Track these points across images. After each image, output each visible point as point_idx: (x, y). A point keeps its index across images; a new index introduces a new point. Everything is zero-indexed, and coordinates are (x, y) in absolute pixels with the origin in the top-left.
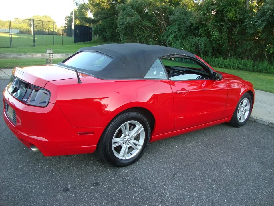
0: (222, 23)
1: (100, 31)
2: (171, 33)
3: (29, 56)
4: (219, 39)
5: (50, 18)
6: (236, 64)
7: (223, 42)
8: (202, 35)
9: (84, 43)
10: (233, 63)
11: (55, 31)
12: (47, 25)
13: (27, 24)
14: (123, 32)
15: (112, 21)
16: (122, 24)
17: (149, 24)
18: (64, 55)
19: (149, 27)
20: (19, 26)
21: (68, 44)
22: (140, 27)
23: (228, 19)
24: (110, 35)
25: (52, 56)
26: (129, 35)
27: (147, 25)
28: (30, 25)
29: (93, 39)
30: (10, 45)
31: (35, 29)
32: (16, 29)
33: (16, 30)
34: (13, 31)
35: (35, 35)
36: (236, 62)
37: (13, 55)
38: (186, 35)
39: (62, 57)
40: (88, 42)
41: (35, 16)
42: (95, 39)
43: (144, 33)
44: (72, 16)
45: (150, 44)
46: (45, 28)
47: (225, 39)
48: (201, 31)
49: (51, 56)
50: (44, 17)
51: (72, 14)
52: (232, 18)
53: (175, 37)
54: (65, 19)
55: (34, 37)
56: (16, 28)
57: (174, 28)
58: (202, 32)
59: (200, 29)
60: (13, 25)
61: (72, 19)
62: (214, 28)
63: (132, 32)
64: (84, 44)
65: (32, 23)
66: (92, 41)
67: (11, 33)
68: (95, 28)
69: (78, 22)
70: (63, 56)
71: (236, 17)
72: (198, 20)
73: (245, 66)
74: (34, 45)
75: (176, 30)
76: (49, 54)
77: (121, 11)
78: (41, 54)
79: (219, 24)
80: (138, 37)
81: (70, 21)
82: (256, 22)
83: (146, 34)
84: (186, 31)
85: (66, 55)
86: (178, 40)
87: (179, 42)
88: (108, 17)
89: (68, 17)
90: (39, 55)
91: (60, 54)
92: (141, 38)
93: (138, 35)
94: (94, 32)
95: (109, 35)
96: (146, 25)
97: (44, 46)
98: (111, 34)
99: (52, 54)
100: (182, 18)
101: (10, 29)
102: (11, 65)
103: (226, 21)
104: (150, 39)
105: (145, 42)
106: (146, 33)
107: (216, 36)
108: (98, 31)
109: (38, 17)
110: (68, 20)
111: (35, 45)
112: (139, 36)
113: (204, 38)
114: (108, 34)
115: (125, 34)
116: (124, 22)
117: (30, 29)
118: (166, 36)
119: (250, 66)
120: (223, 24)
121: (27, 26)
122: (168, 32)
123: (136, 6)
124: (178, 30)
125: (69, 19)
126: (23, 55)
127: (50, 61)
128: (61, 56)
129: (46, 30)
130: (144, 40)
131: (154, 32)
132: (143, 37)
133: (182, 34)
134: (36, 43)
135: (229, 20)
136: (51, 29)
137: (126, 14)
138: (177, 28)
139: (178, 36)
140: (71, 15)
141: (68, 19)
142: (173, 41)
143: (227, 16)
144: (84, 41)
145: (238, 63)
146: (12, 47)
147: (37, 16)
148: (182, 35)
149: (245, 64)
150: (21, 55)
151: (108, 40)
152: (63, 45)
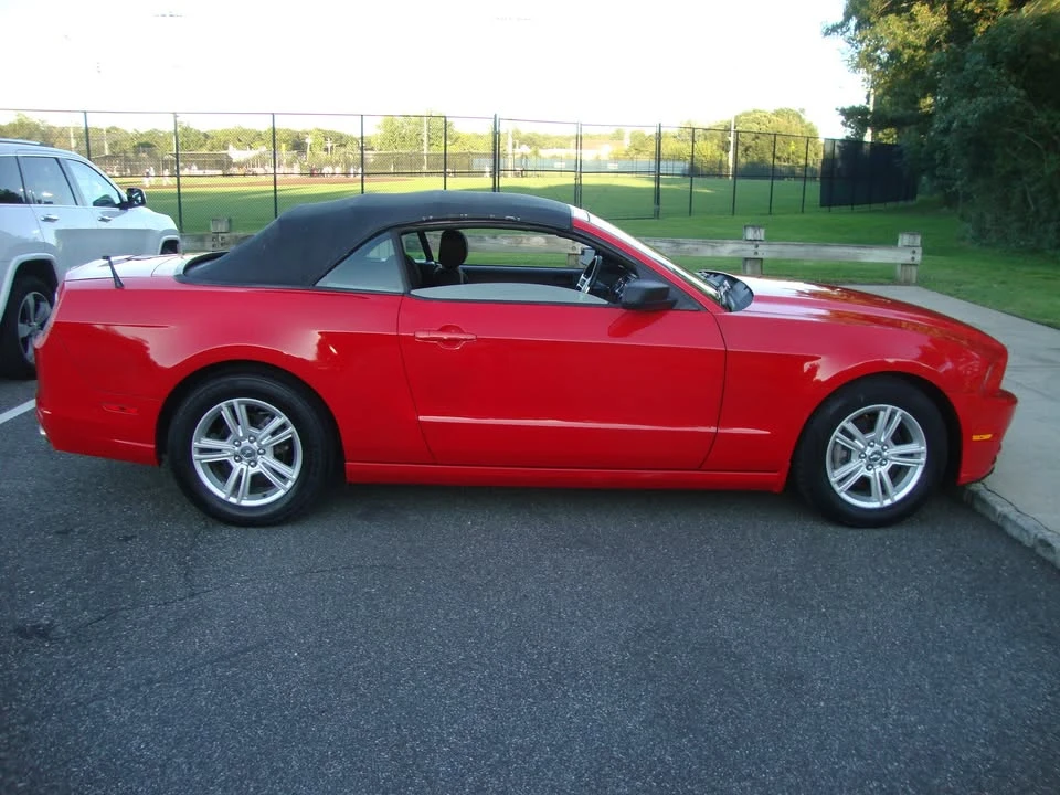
5: (800, 117)
12: (787, 143)
13: (716, 142)
28: (725, 147)
32: (679, 160)
33: (677, 164)
41: (744, 114)
46: (779, 154)
50: (778, 113)
60: (668, 147)
65: (731, 139)
74: (657, 214)
109: (758, 115)
117: (724, 159)
121: (715, 147)
123: (1006, 50)
129: (783, 164)
147: (755, 111)
152: (770, 214)
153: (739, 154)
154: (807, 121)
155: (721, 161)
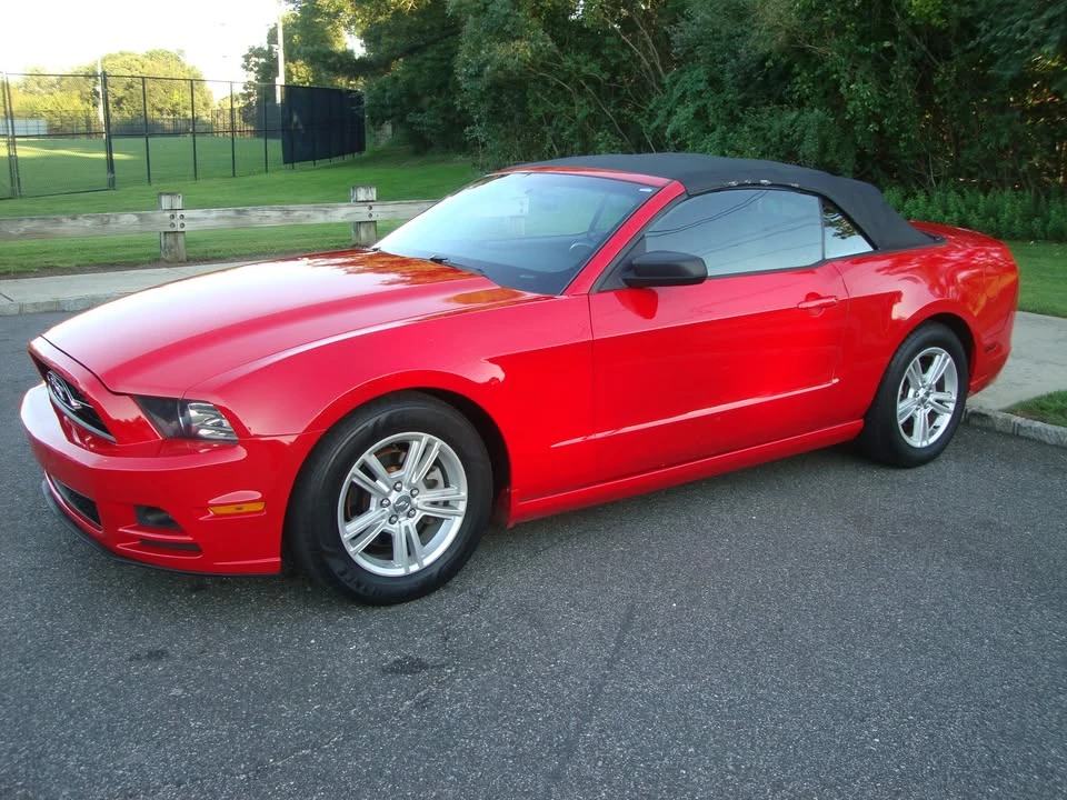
0: (887, 44)
1: (394, 106)
2: (681, 100)
3: (89, 223)
4: (878, 110)
5: (178, 59)
6: (955, 215)
7: (899, 124)
8: (808, 98)
9: (326, 162)
10: (939, 212)
11: (205, 118)
12: (168, 92)
13: (78, 93)
14: (484, 108)
15: (442, 60)
16: (478, 75)
17: (592, 68)
18: (228, 214)
19: (590, 80)
20: (45, 102)
21: (259, 172)
22: (554, 81)
23: (910, 23)
24: (440, 122)
25: (182, 221)
26: (512, 119)
27: (584, 70)
28: (92, 100)
29: (369, 145)
30: (8, 186)
31: (115, 115)
32: (32, 117)
33: (32, 123)
34: (20, 126)
35: (114, 141)
36: (952, 207)
37: (26, 225)
38: (745, 104)
39: (222, 222)
40: (348, 157)
41: (111, 57)
42: (376, 144)
43: (573, 105)
44: (275, 46)
45: (600, 153)
46: (160, 106)
47: (905, 111)
48: (802, 84)
49: (177, 222)
50: (151, 56)
51: (272, 38)
52: (930, 19)
53: (700, 115)
54: (242, 61)
55: (109, 151)
56: (33, 115)
57: (695, 78)
58: (809, 87)
59: (799, 74)
61: (276, 60)
62: (856, 68)
63: (522, 105)
64: (327, 167)
65: (99, 89)
66: (365, 154)
67: (14, 136)
68: (375, 97)
69: (303, 73)
70: (223, 217)
71: (943, 15)
72: (782, 37)
73: (991, 219)
74: (112, 184)
75: (702, 86)
76: (168, 214)
77: (471, 17)
78: (138, 215)
79: (876, 47)
80: (550, 124)
81: (268, 71)
82: (1023, 30)
83: (582, 109)
84: (742, 87)
85: (239, 212)
86: (713, 129)
87: (715, 136)
88: (427, 45)
89: (257, 53)
90: (129, 219)
91: (214, 213)
92: (563, 130)
93: (549, 118)
94: (371, 114)
95: (433, 121)
96: (578, 69)
97: (154, 185)
98: (444, 118)
99: (179, 214)
100: (724, 32)
101: (6, 118)
102: (22, 265)
103: (902, 33)
104: (598, 130)
105: (577, 145)
106: (582, 106)
107: (862, 100)
108: (383, 106)
109: (127, 58)
110: (256, 64)
111: (113, 182)
112: (554, 123)
113: (816, 111)
114: (426, 119)
115: (496, 115)
116: (485, 65)
117: (92, 114)
118: (662, 113)
119: (1014, 216)
120: (891, 48)
121: (78, 100)
122: (671, 94)
124: (710, 85)
125: (263, 60)
126: (64, 220)
127: (176, 240)
128: (218, 218)
129: (165, 117)
130: (572, 135)
131: (613, 102)
132: (571, 122)
133: (725, 102)
134: (119, 174)
135: (915, 29)
136: (185, 108)
137: (489, 31)
138: (706, 77)
139: (710, 110)
140: (268, 42)
141: (257, 60)
142: (692, 133)
143: (904, 15)
144: (329, 156)
145: (963, 210)
146: (21, 197)
147: (122, 53)
148: (729, 105)
149: (993, 213)
150: (58, 222)
151: (431, 145)
152: (234, 175)
153: (110, 107)
154: (188, 65)
155: (87, 117)
